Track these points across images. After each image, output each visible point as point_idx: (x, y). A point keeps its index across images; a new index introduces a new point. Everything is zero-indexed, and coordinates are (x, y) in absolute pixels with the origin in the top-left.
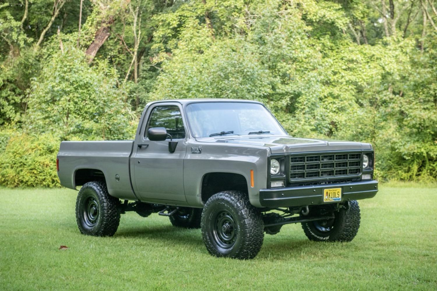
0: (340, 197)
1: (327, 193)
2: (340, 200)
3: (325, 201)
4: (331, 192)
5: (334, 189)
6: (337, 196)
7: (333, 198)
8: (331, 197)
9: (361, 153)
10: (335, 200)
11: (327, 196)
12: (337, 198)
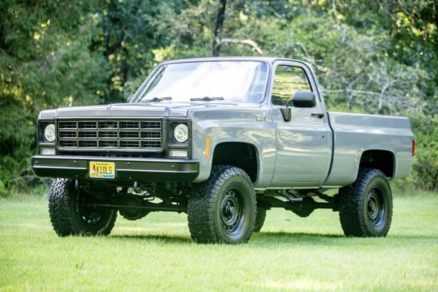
0: (113, 174)
1: (94, 166)
2: (113, 178)
3: (91, 176)
4: (100, 166)
5: (104, 163)
6: (108, 171)
7: (103, 174)
8: (100, 172)
9: (161, 121)
10: (106, 176)
11: (94, 171)
12: (109, 174)
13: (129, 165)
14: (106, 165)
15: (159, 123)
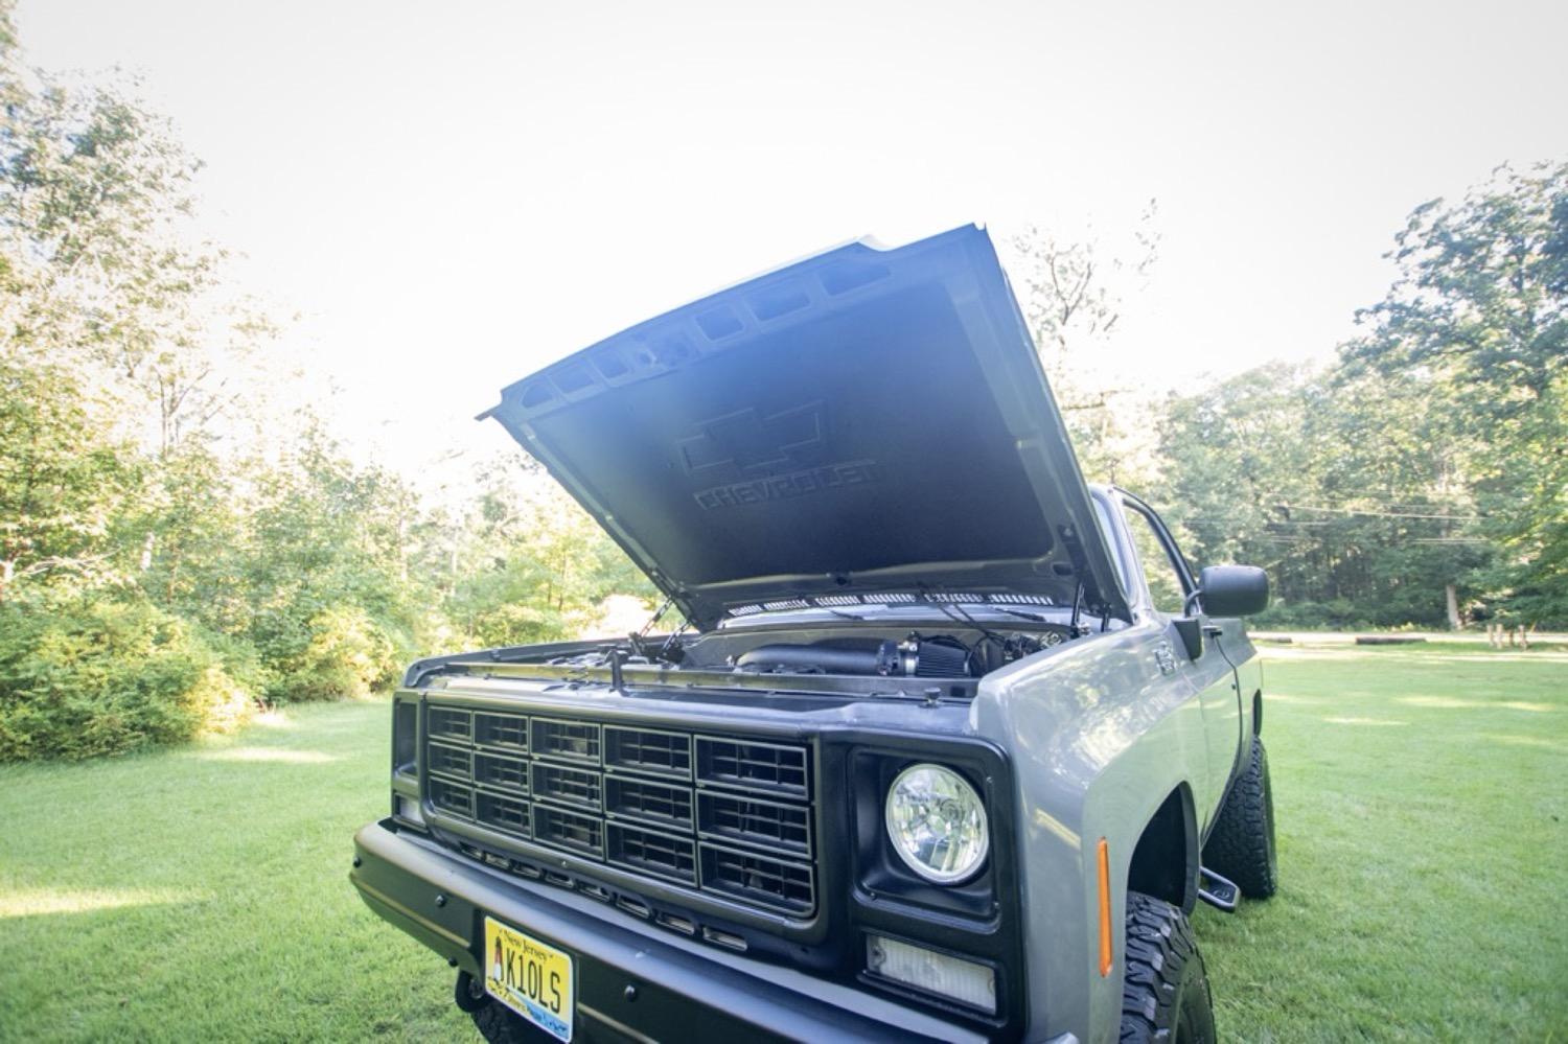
0: (566, 1017)
1: (500, 946)
2: (567, 1038)
3: (488, 988)
4: (518, 951)
5: (532, 942)
6: (548, 997)
7: (527, 997)
8: (518, 984)
9: (803, 750)
10: (538, 1017)
11: (498, 965)
12: (548, 1010)
13: (633, 997)
14: (538, 954)
15: (795, 759)
